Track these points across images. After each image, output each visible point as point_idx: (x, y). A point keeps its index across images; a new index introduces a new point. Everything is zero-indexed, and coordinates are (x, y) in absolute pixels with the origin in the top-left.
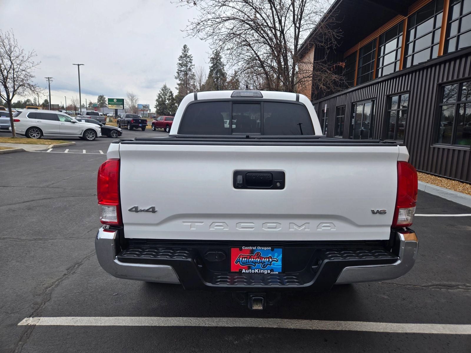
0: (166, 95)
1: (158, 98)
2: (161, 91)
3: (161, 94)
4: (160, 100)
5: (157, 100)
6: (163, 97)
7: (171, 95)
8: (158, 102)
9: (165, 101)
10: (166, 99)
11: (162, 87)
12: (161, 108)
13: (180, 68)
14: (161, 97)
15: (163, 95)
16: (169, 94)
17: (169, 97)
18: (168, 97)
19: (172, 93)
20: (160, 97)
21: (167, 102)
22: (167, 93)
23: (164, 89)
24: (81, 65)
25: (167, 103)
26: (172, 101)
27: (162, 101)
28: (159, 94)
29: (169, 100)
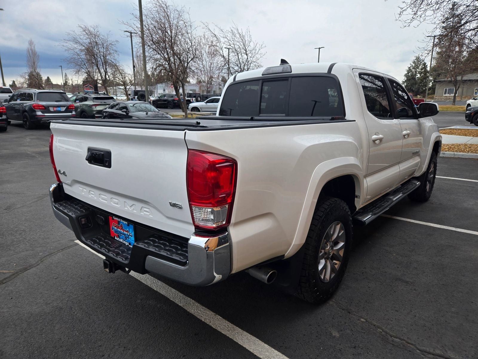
0: (418, 68)
1: (406, 73)
2: (412, 64)
3: (411, 68)
4: (410, 74)
5: (406, 75)
6: (413, 70)
7: (424, 67)
8: (407, 77)
9: (416, 75)
10: (418, 72)
11: (415, 59)
12: (410, 84)
13: (442, 33)
14: (411, 71)
15: (414, 68)
16: (422, 66)
17: (422, 69)
18: (420, 70)
19: (426, 65)
20: (409, 70)
21: (419, 75)
22: (419, 66)
23: (416, 61)
24: (321, 48)
25: (417, 78)
26: (425, 74)
27: (412, 75)
28: (409, 68)
29: (420, 73)
